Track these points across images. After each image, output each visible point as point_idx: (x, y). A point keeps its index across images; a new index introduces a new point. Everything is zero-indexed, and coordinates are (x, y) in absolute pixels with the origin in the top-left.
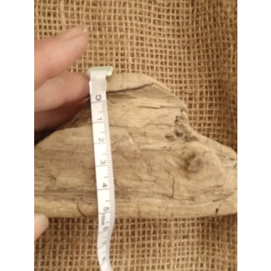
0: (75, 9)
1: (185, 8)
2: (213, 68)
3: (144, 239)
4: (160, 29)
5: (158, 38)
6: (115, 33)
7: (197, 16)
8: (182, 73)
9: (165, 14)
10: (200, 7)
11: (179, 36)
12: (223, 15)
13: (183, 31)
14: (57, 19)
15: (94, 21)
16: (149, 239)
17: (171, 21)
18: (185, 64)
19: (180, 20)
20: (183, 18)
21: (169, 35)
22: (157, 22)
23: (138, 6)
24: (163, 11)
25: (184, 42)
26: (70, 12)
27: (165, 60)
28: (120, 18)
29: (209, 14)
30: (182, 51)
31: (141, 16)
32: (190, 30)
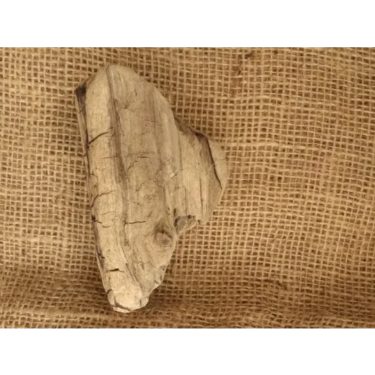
0: (268, 158)
1: (263, 272)
2: (195, 297)
3: (25, 210)
4: (243, 244)
5: (234, 241)
6: (239, 198)
7: (252, 285)
8: (194, 265)
9: (259, 251)
10: (262, 288)
11: (234, 264)
12: (247, 311)
13: (240, 268)
14: (258, 138)
15: (254, 177)
16: (24, 215)
17: (252, 256)
18: (203, 268)
19: (251, 266)
20: (253, 269)
21: (236, 253)
22: (251, 241)
23: (268, 223)
24: (262, 249)
25: (227, 268)
26: (265, 152)
27: (209, 247)
28: (255, 204)
29: (251, 297)
30: (218, 266)
31: (257, 225)
32: (238, 276)
